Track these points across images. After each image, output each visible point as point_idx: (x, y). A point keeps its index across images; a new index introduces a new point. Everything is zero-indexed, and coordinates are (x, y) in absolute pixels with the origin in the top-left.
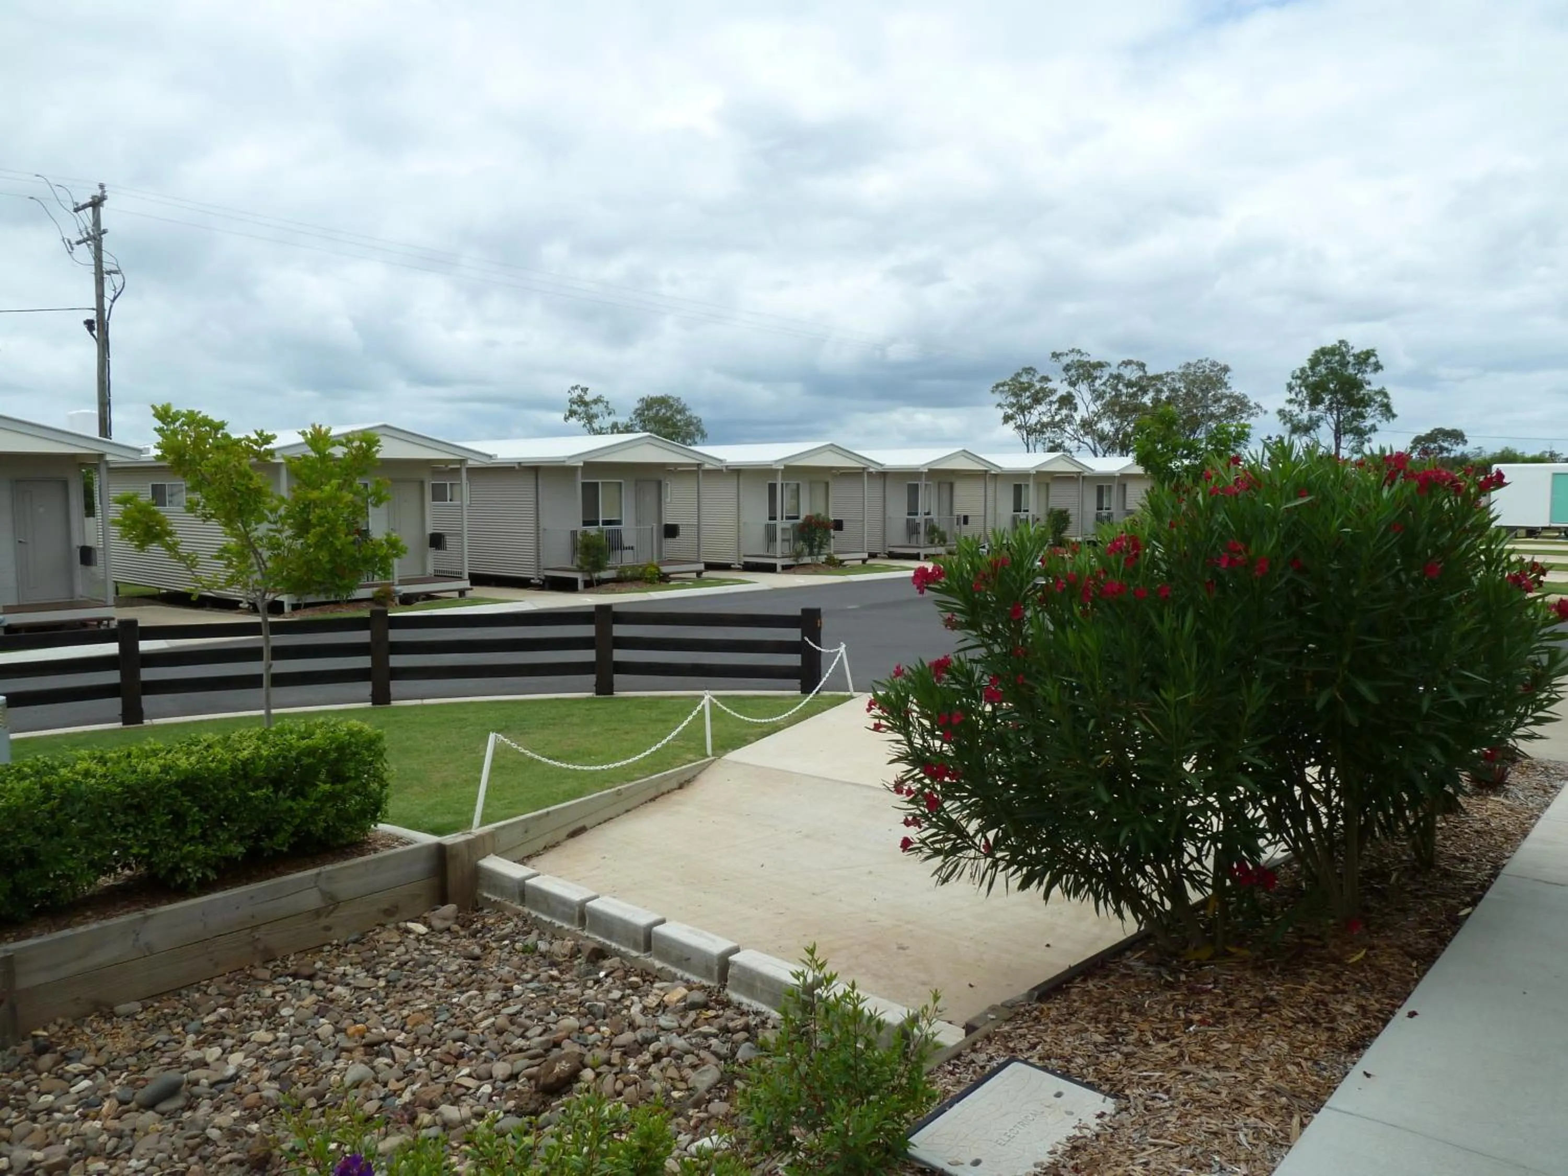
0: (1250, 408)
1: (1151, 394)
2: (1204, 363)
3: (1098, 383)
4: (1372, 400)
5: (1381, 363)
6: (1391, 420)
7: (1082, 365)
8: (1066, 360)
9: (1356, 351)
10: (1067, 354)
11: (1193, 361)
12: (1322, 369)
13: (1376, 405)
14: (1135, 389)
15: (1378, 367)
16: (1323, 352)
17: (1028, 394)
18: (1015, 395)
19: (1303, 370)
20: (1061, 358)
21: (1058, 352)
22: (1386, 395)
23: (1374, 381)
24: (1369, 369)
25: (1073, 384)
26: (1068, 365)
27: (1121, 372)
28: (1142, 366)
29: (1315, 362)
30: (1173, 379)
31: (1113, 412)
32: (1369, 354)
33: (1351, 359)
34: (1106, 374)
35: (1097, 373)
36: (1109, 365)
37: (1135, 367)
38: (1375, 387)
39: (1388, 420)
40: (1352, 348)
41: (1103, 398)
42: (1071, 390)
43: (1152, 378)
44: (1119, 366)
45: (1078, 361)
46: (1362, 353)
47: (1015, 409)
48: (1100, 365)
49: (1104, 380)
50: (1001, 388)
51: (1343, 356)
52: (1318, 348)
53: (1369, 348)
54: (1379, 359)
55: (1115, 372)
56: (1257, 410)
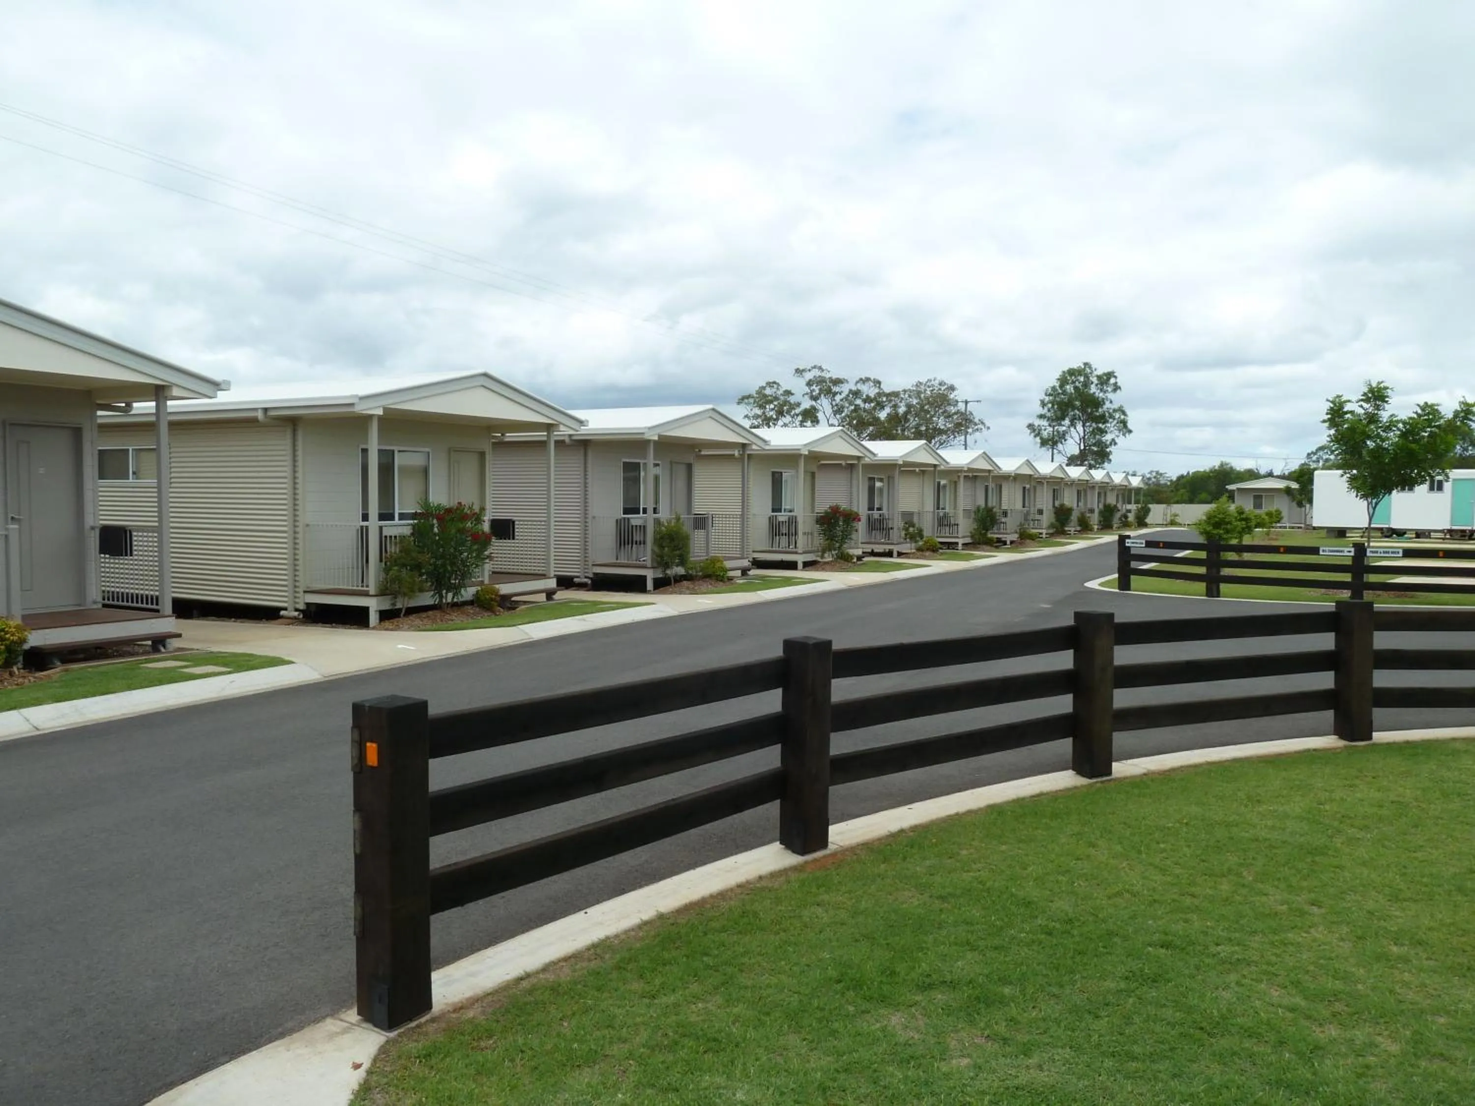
0: (976, 424)
1: (887, 410)
2: (933, 382)
3: (838, 398)
4: (1111, 416)
5: (1119, 384)
6: (1127, 435)
7: (820, 381)
8: (809, 376)
9: (1099, 372)
10: (810, 370)
11: (923, 380)
12: (1069, 388)
13: (1115, 422)
14: (872, 405)
15: (1116, 388)
16: (1072, 372)
17: (772, 406)
18: (761, 407)
19: (1054, 388)
20: (804, 374)
21: (801, 368)
22: (1124, 413)
23: (1113, 400)
24: (1110, 389)
25: (815, 398)
26: (810, 380)
27: (859, 388)
28: (878, 383)
29: (1063, 381)
30: (910, 396)
31: (850, 424)
32: (1110, 375)
33: (1095, 380)
34: (845, 389)
35: (835, 389)
36: (847, 381)
37: (872, 384)
38: (1116, 406)
39: (1124, 435)
40: (1095, 370)
41: (842, 412)
42: (814, 403)
43: (888, 395)
44: (857, 382)
45: (820, 376)
46: (1105, 374)
47: (759, 420)
48: (838, 382)
49: (843, 395)
50: (746, 401)
51: (1087, 377)
52: (1066, 369)
53: (1110, 370)
54: (1118, 380)
55: (854, 388)
56: (980, 426)
